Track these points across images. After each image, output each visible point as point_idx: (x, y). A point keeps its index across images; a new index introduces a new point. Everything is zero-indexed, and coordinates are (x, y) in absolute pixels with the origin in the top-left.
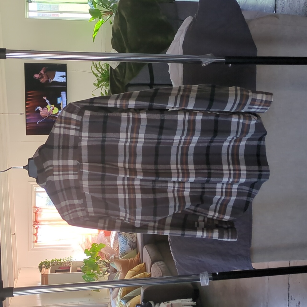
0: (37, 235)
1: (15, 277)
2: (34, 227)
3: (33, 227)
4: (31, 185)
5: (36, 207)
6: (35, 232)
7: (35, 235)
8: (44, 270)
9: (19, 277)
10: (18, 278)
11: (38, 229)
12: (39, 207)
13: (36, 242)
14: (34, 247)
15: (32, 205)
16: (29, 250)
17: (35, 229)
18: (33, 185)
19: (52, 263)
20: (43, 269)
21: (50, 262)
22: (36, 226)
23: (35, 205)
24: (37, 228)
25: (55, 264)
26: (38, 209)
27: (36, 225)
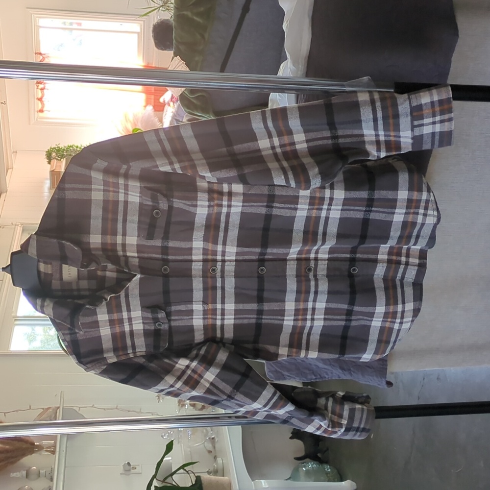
0: (43, 100)
1: (8, 166)
2: (38, 86)
3: (35, 86)
4: (32, 14)
5: (40, 54)
6: (40, 96)
7: (40, 99)
8: (54, 162)
9: (14, 166)
10: (12, 169)
11: (45, 91)
12: (45, 54)
13: (41, 111)
14: (38, 120)
15: (33, 49)
16: (29, 124)
17: (39, 91)
18: (35, 15)
19: (67, 151)
20: (52, 161)
21: (64, 150)
22: (41, 86)
23: (39, 50)
24: (42, 89)
25: (72, 153)
26: (44, 58)
27: (41, 83)
